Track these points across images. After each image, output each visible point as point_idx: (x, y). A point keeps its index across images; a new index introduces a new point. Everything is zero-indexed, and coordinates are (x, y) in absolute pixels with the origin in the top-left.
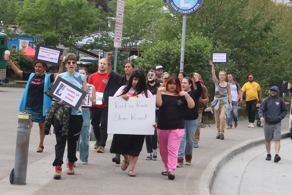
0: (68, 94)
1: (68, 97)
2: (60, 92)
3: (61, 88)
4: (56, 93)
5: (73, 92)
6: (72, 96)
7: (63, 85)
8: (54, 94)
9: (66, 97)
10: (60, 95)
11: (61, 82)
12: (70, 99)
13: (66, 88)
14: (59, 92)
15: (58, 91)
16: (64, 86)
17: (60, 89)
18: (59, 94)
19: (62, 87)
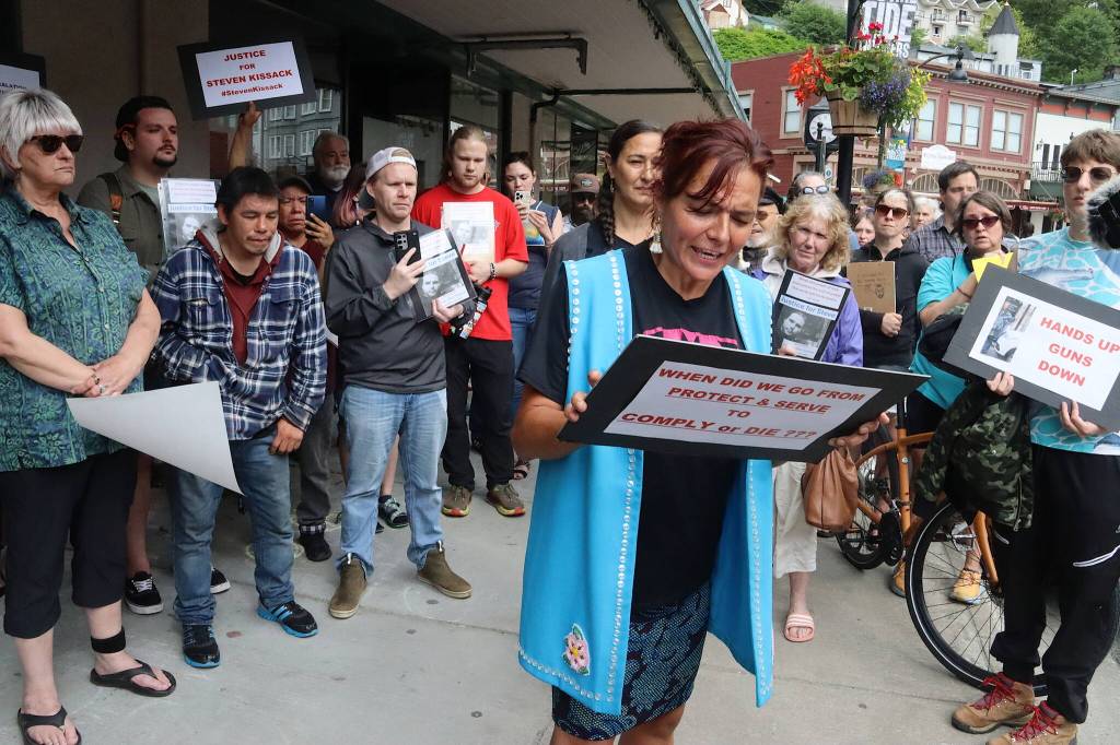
0: (1054, 348)
1: (1055, 360)
2: (1004, 345)
3: (1011, 321)
4: (984, 352)
5: (1076, 334)
6: (1076, 357)
7: (1018, 304)
8: (976, 353)
9: (1043, 366)
10: (1007, 357)
11: (1005, 292)
12: (1067, 375)
13: (1035, 320)
14: (1001, 341)
15: (991, 340)
16: (1025, 305)
17: (1005, 324)
18: (1003, 352)
19: (1014, 314)
